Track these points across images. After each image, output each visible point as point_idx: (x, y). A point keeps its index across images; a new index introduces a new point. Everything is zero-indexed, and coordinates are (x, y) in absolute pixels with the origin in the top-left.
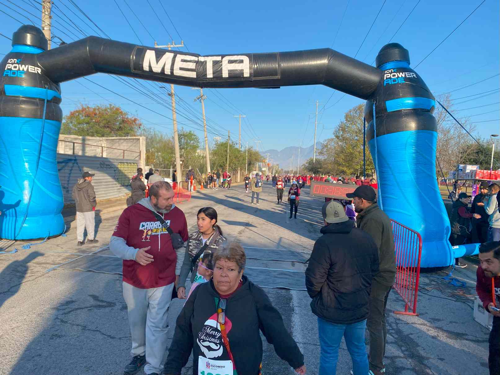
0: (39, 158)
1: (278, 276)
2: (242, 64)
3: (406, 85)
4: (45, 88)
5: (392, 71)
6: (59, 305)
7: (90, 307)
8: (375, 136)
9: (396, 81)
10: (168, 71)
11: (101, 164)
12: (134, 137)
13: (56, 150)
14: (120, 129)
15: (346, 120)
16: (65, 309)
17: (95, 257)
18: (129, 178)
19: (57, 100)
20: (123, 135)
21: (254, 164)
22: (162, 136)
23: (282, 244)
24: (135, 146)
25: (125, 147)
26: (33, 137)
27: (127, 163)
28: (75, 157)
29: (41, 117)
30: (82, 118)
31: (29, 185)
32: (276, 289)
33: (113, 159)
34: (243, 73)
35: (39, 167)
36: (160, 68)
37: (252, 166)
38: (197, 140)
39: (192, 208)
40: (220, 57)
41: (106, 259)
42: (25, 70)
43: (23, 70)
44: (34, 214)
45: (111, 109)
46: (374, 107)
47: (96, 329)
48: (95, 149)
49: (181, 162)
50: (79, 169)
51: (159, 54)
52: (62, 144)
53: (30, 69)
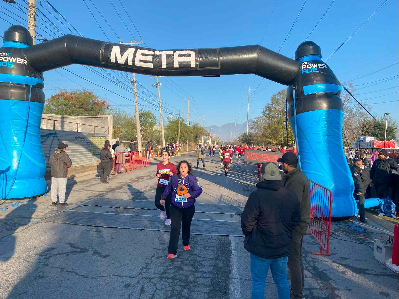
0: (26, 132)
1: (219, 226)
2: (189, 57)
3: (319, 74)
4: (31, 76)
5: (307, 63)
6: (42, 252)
7: (67, 253)
8: (295, 114)
9: (311, 71)
10: (130, 63)
11: (76, 137)
12: (103, 116)
13: (40, 126)
14: (92, 109)
15: (272, 102)
16: (46, 255)
17: (71, 212)
18: (99, 148)
19: (40, 86)
20: (94, 114)
21: (199, 137)
22: (126, 116)
23: (222, 200)
24: (104, 123)
25: (96, 123)
26: (21, 116)
27: (98, 136)
28: (56, 132)
29: (27, 100)
30: (61, 100)
31: (18, 154)
32: (218, 236)
33: (87, 134)
34: (191, 64)
35: (26, 140)
36: (124, 60)
37: (198, 138)
38: (154, 118)
39: (150, 172)
40: (172, 52)
41: (80, 213)
42: (14, 61)
43: (12, 61)
44: (22, 178)
45: (84, 93)
46: (294, 92)
47: (72, 271)
48: (72, 125)
49: (141, 136)
50: (59, 141)
51: (123, 49)
52: (45, 122)
53: (18, 60)
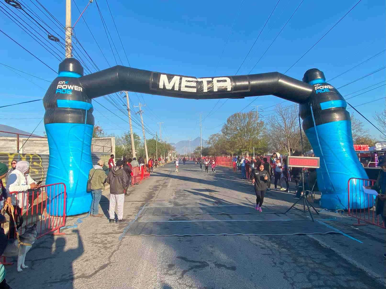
0: (82, 152)
3: (330, 93)
4: (86, 102)
5: (319, 85)
8: (315, 125)
9: (324, 91)
17: (140, 223)
19: (91, 110)
24: (108, 144)
26: (78, 137)
27: (105, 155)
29: (84, 123)
33: (98, 153)
34: (227, 88)
35: (82, 159)
36: (171, 86)
40: (211, 79)
42: (72, 88)
43: (71, 89)
44: (79, 195)
46: (311, 108)
53: (75, 88)
